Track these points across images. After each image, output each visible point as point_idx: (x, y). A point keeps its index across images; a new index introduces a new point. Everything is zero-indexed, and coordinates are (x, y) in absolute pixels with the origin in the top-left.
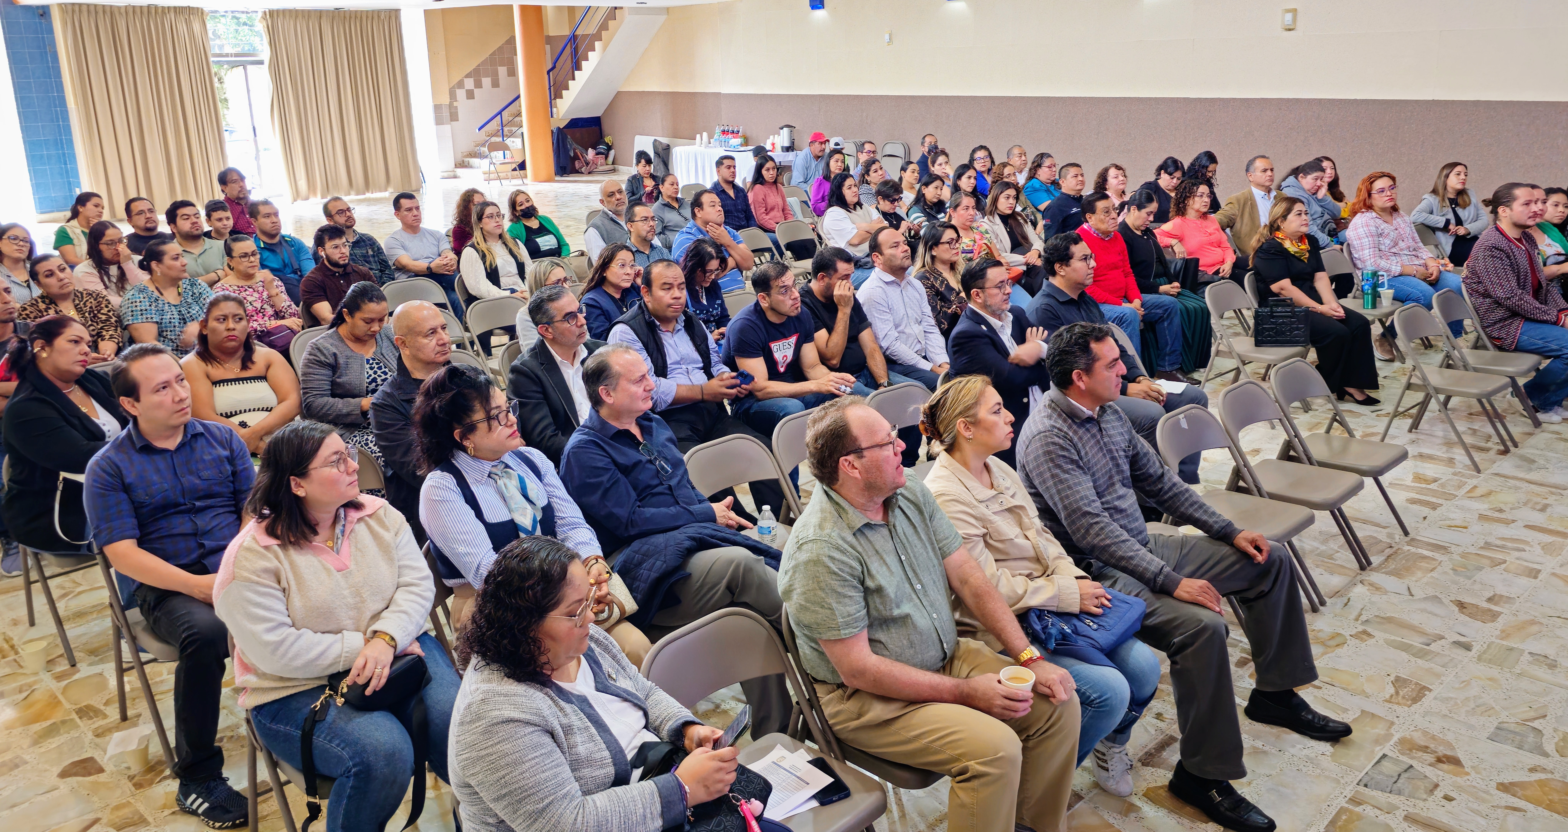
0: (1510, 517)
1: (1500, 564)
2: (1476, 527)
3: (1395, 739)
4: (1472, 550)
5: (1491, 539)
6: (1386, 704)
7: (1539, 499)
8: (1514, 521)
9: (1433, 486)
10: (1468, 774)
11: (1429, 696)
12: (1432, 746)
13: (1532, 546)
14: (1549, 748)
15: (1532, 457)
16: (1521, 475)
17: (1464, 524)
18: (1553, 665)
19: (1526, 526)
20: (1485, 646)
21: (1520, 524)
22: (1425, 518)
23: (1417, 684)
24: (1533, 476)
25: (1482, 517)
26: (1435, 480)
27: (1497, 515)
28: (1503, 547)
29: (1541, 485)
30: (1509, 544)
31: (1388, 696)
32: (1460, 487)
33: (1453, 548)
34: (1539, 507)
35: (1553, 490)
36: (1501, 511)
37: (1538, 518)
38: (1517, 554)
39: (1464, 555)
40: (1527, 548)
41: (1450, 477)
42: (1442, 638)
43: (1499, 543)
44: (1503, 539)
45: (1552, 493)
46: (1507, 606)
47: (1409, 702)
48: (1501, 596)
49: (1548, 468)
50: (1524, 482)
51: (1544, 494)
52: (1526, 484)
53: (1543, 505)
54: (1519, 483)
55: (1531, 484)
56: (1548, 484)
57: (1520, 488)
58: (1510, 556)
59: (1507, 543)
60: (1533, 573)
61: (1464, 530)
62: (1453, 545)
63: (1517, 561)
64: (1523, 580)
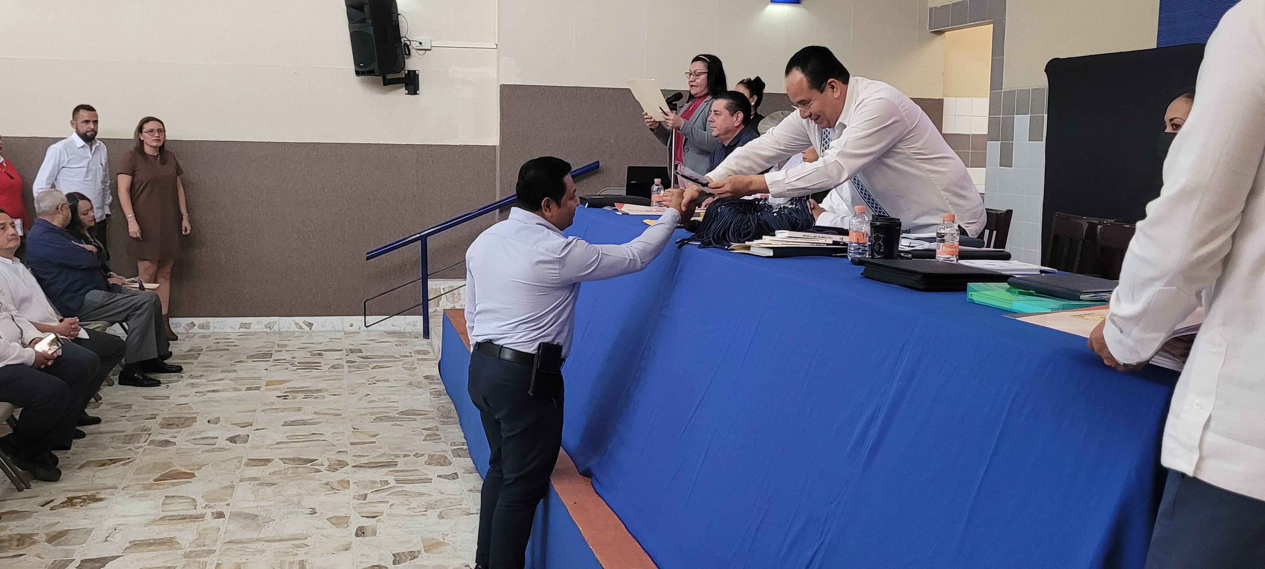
7: (290, 559)
15: (251, 512)
16: (255, 535)
24: (266, 533)
29: (280, 540)
35: (296, 542)
45: (298, 546)
49: (274, 520)
50: (263, 542)
51: (290, 550)
52: (267, 544)
53: (299, 564)
54: (260, 546)
55: (271, 543)
56: (287, 537)
57: (263, 551)
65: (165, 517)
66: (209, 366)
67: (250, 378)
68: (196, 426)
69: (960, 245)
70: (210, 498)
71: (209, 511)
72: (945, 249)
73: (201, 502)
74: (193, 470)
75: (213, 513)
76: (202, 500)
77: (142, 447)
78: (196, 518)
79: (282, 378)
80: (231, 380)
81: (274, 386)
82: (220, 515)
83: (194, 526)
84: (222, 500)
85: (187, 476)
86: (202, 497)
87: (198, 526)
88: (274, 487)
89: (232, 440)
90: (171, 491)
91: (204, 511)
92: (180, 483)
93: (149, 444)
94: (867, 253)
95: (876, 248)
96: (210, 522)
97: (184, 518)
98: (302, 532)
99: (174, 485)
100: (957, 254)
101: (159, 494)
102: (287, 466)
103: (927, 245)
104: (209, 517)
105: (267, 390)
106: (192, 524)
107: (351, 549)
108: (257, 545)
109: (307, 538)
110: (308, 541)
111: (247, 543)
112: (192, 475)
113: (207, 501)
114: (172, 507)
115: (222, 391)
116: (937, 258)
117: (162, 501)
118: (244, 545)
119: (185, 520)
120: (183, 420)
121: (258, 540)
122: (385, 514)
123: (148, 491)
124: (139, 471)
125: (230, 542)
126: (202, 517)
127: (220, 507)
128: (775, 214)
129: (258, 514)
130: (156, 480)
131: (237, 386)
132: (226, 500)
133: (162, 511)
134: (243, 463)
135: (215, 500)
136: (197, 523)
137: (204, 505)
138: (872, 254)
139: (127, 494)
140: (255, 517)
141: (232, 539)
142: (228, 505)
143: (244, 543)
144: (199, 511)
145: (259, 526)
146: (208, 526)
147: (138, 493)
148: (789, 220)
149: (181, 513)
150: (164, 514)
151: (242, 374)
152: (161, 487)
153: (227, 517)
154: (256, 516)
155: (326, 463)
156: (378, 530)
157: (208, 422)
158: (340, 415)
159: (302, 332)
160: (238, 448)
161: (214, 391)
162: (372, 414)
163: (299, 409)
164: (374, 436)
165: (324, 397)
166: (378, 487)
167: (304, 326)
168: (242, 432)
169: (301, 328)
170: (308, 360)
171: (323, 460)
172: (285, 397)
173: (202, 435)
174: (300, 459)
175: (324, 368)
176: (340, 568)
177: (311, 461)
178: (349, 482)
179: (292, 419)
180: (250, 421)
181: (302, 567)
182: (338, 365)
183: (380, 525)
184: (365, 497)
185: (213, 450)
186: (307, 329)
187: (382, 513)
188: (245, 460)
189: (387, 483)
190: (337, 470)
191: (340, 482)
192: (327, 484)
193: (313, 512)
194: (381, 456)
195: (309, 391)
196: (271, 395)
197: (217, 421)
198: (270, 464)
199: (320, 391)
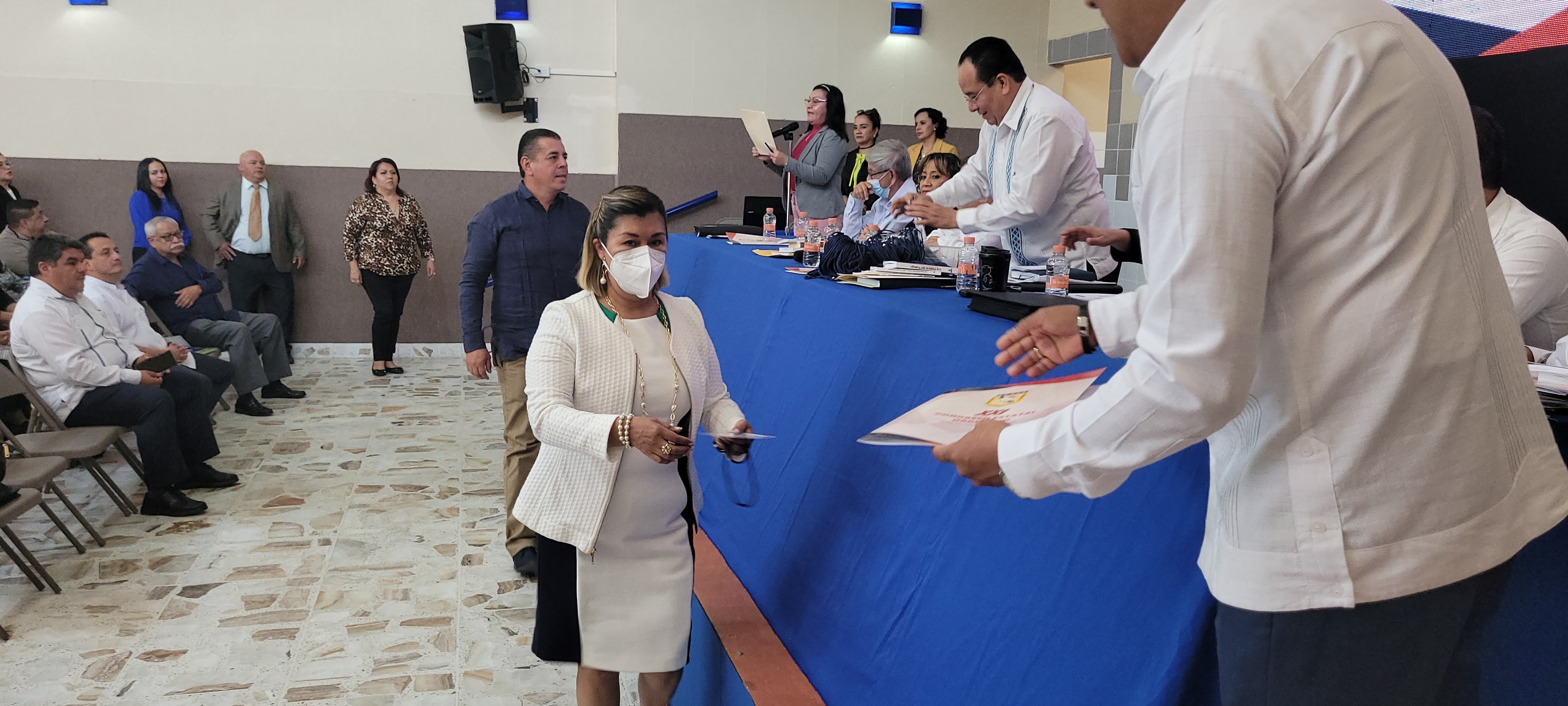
0: (380, 619)
1: (406, 684)
2: (353, 645)
4: (367, 677)
5: (378, 656)
7: (394, 587)
8: (387, 622)
9: (274, 607)
13: (423, 647)
15: (358, 539)
16: (360, 563)
17: (337, 646)
19: (402, 624)
21: (394, 623)
22: (289, 654)
24: (373, 560)
25: (352, 630)
26: (272, 599)
27: (364, 620)
28: (397, 660)
29: (386, 568)
30: (401, 654)
32: (305, 599)
33: (344, 684)
34: (400, 596)
35: (401, 570)
36: (365, 614)
37: (407, 610)
38: (415, 663)
39: (362, 688)
40: (421, 652)
41: (287, 588)
43: (388, 656)
44: (390, 649)
45: (402, 575)
49: (380, 548)
50: (368, 571)
51: (395, 578)
52: (372, 572)
53: (403, 592)
54: (364, 574)
55: (376, 571)
56: (392, 566)
57: (368, 579)
58: (412, 669)
59: (398, 654)
60: (447, 682)
61: (342, 654)
62: (343, 681)
63: (422, 673)
64: (444, 696)
65: (271, 544)
66: (327, 392)
67: (366, 404)
68: (309, 453)
69: (1070, 278)
70: (318, 525)
71: (316, 538)
72: (1054, 282)
73: (309, 530)
74: (303, 496)
75: (319, 540)
76: (309, 526)
77: (253, 472)
78: (302, 545)
79: (398, 405)
80: (347, 405)
81: (390, 413)
82: (327, 542)
83: (299, 553)
84: (329, 527)
85: (296, 502)
86: (310, 524)
87: (304, 553)
88: (382, 514)
89: (344, 466)
90: (279, 518)
91: (310, 538)
92: (289, 510)
93: (261, 470)
94: (976, 286)
95: (985, 279)
96: (316, 549)
97: (290, 545)
98: (408, 560)
99: (282, 511)
100: (1067, 287)
101: (266, 521)
102: (398, 493)
103: (1037, 278)
104: (315, 544)
105: (383, 416)
106: (298, 551)
107: (456, 578)
108: (361, 573)
109: (412, 567)
110: (414, 570)
111: (352, 570)
112: (302, 501)
113: (314, 528)
114: (279, 534)
115: (337, 417)
116: (1047, 291)
117: (269, 527)
118: (349, 573)
119: (291, 548)
120: (297, 446)
121: (363, 568)
122: (492, 543)
123: (255, 517)
124: (248, 497)
125: (336, 570)
126: (308, 544)
127: (327, 534)
128: (884, 245)
129: (364, 541)
130: (265, 506)
131: (353, 412)
132: (334, 527)
133: (269, 538)
134: (353, 491)
135: (323, 527)
136: (302, 550)
137: (311, 532)
138: (980, 287)
139: (235, 520)
140: (361, 544)
141: (338, 566)
142: (335, 532)
143: (348, 570)
144: (306, 537)
145: (366, 553)
146: (314, 553)
147: (245, 519)
148: (897, 252)
149: (288, 540)
150: (270, 541)
151: (360, 400)
152: (269, 513)
153: (334, 544)
154: (363, 543)
155: (437, 491)
156: (485, 559)
157: (322, 448)
158: (454, 442)
159: (422, 359)
160: (349, 474)
161: (329, 417)
162: (486, 441)
163: (413, 436)
164: (487, 463)
165: (439, 424)
166: (488, 515)
167: (423, 353)
168: (355, 458)
169: (420, 354)
170: (426, 386)
171: (435, 487)
172: (400, 424)
173: (315, 461)
174: (411, 486)
175: (442, 394)
176: (444, 597)
177: (422, 488)
178: (458, 509)
179: (406, 445)
180: (363, 447)
181: (406, 596)
182: (455, 391)
183: (487, 554)
184: (474, 524)
185: (324, 477)
186: (426, 355)
187: (490, 541)
188: (356, 487)
189: (496, 510)
190: (447, 497)
191: (450, 510)
192: (436, 512)
193: (421, 540)
194: (492, 483)
195: (425, 417)
196: (386, 422)
197: (330, 447)
198: (381, 491)
199: (436, 417)
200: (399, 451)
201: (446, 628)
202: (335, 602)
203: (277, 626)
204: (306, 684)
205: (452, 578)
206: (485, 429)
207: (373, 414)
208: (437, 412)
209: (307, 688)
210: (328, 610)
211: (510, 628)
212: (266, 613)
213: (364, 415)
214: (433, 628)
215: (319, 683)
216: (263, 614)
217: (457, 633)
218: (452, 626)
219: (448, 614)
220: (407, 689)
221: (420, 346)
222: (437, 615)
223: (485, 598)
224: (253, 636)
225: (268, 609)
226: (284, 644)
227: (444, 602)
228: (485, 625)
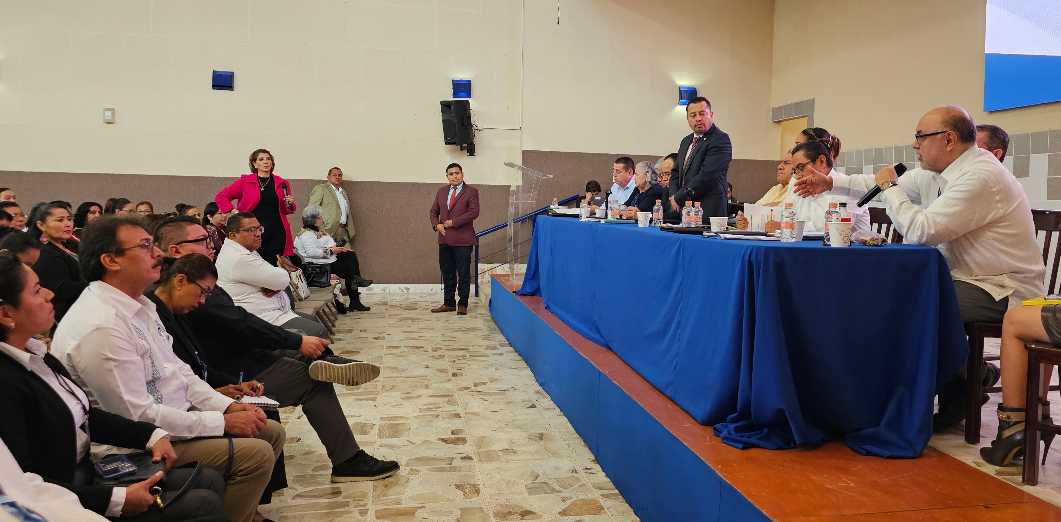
0: (417, 395)
2: (407, 403)
3: (491, 515)
4: (417, 414)
5: (421, 407)
6: (467, 500)
7: (420, 384)
8: (420, 396)
10: (542, 516)
11: (481, 487)
12: (511, 510)
13: (442, 404)
14: (558, 488)
15: (395, 366)
16: (399, 375)
17: (399, 404)
18: (515, 452)
19: (428, 397)
20: (476, 454)
21: (425, 396)
22: (375, 406)
23: (468, 484)
24: (405, 374)
25: (403, 399)
27: (408, 395)
29: (413, 377)
30: (431, 407)
31: (463, 496)
32: (376, 387)
33: (407, 416)
34: (424, 387)
35: (422, 378)
37: (430, 392)
39: (417, 418)
42: (453, 459)
43: (426, 407)
44: (425, 405)
46: (464, 433)
47: (476, 494)
48: (456, 430)
49: (407, 370)
51: (420, 381)
55: (408, 378)
56: (416, 376)
58: (438, 411)
59: (430, 406)
60: (458, 416)
61: (402, 406)
62: (405, 415)
63: (444, 413)
64: (457, 421)
67: (379, 313)
74: (358, 350)
88: (404, 357)
89: (376, 338)
92: (353, 355)
102: (409, 349)
109: (426, 377)
110: (428, 378)
111: (396, 378)
112: (359, 352)
120: (346, 330)
121: (401, 377)
122: (466, 368)
125: (387, 377)
134: (385, 348)
140: (397, 368)
155: (430, 349)
156: (464, 374)
157: (360, 331)
158: (434, 329)
159: (403, 293)
160: (380, 342)
161: (359, 318)
162: (451, 329)
163: (410, 327)
164: (455, 338)
165: (422, 322)
166: (461, 358)
167: (404, 290)
168: (381, 335)
169: (402, 291)
170: (410, 306)
171: (429, 347)
172: (400, 321)
173: (359, 336)
174: (416, 347)
175: (420, 309)
176: (446, 388)
177: (422, 347)
178: (444, 356)
179: (407, 330)
180: (384, 331)
181: (427, 387)
182: (428, 308)
183: (464, 373)
184: (454, 362)
185: (367, 343)
186: (406, 291)
187: (465, 368)
188: (385, 347)
189: (465, 356)
190: (437, 351)
191: (440, 356)
192: (433, 356)
193: (428, 367)
194: (459, 346)
195: (414, 319)
196: (393, 321)
197: (365, 331)
198: (399, 348)
199: (420, 319)
200: (404, 332)
201: (452, 398)
202: (391, 389)
203: (366, 397)
204: (388, 416)
205: (449, 381)
206: (449, 324)
207: (384, 318)
208: (419, 317)
209: (389, 417)
210: (389, 391)
211: (484, 398)
212: (358, 392)
213: (379, 318)
214: (445, 398)
215: (395, 416)
216: (356, 393)
217: (457, 399)
218: (454, 397)
219: (451, 394)
220: (438, 418)
221: (402, 286)
222: (445, 394)
223: (468, 388)
224: (355, 400)
225: (359, 391)
226: (373, 403)
227: (448, 389)
228: (471, 397)
